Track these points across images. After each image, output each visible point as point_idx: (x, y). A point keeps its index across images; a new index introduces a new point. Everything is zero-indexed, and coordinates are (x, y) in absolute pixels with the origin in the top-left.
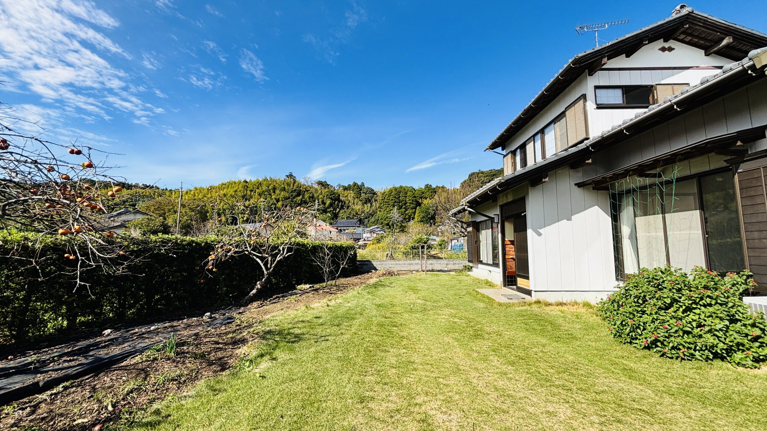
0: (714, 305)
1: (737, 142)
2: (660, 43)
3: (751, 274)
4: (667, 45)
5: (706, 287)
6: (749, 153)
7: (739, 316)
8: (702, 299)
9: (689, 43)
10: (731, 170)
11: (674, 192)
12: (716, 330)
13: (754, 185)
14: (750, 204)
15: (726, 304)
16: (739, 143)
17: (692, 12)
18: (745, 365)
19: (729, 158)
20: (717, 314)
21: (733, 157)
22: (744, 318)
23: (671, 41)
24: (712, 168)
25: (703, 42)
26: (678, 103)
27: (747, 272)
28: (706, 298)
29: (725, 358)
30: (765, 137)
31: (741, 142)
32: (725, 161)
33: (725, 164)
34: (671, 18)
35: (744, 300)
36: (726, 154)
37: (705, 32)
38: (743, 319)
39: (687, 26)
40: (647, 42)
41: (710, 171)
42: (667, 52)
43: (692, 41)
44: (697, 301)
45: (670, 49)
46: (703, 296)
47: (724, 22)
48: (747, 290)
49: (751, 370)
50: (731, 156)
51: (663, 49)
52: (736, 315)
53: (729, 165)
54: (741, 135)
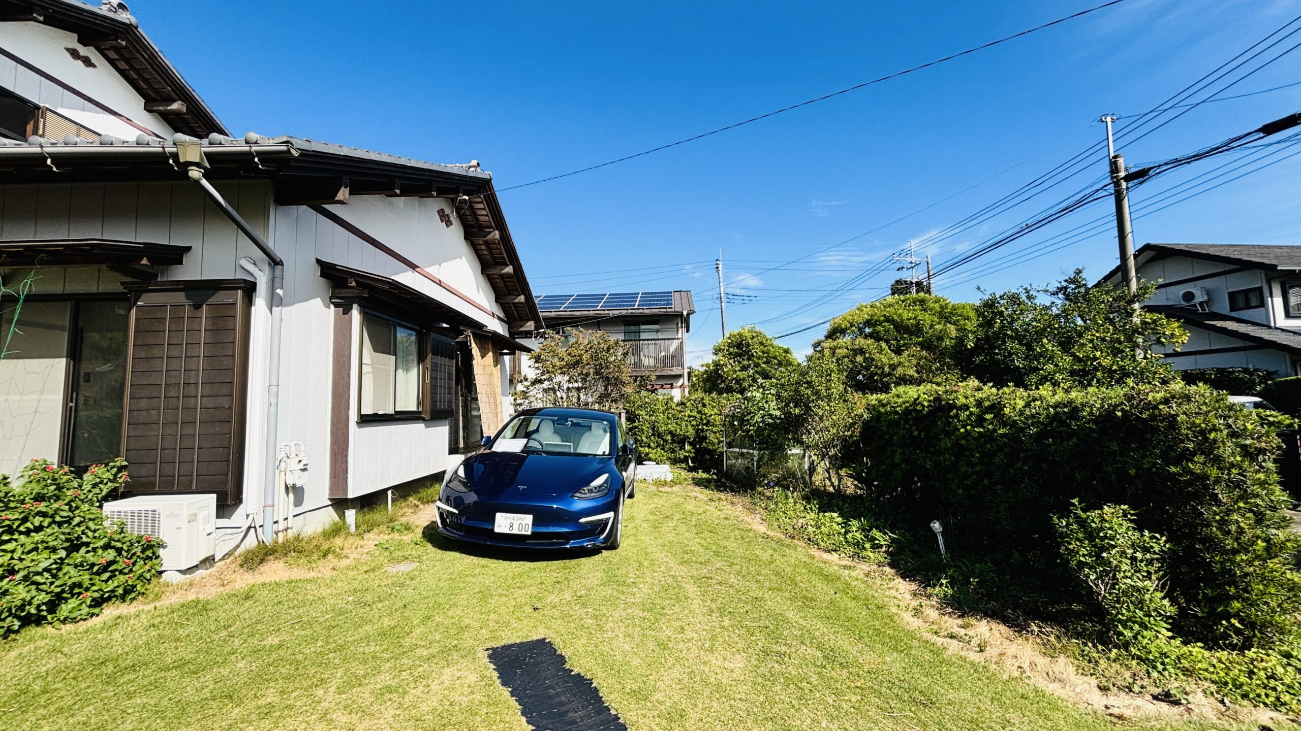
0: (47, 527)
1: (142, 259)
2: (71, 40)
3: (126, 463)
4: (83, 51)
5: (39, 498)
6: (159, 280)
7: (88, 537)
8: (25, 520)
9: (122, 73)
10: (128, 299)
11: (15, 319)
12: (37, 574)
13: (154, 329)
14: (143, 356)
15: (69, 521)
16: (145, 261)
17: (136, 28)
18: (75, 618)
19: (130, 280)
20: (47, 543)
21: (135, 280)
22: (95, 538)
23: (92, 48)
24: (101, 290)
25: (145, 86)
26: (56, 157)
27: (121, 462)
28: (34, 517)
29: (45, 618)
30: (182, 264)
31: (149, 260)
32: (122, 283)
33: (121, 289)
34: (95, 9)
35: (104, 508)
36: (126, 274)
37: (150, 73)
38: (94, 541)
39: (124, 43)
40: (41, 18)
41: (98, 294)
42: (80, 62)
43: (127, 72)
44: (15, 527)
45: (87, 62)
46: (29, 514)
47: (180, 77)
48: (115, 490)
49: (85, 623)
50: (133, 278)
51: (74, 54)
52: (84, 536)
53: (126, 291)
54: (150, 250)
